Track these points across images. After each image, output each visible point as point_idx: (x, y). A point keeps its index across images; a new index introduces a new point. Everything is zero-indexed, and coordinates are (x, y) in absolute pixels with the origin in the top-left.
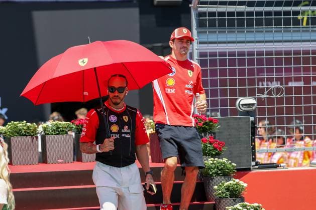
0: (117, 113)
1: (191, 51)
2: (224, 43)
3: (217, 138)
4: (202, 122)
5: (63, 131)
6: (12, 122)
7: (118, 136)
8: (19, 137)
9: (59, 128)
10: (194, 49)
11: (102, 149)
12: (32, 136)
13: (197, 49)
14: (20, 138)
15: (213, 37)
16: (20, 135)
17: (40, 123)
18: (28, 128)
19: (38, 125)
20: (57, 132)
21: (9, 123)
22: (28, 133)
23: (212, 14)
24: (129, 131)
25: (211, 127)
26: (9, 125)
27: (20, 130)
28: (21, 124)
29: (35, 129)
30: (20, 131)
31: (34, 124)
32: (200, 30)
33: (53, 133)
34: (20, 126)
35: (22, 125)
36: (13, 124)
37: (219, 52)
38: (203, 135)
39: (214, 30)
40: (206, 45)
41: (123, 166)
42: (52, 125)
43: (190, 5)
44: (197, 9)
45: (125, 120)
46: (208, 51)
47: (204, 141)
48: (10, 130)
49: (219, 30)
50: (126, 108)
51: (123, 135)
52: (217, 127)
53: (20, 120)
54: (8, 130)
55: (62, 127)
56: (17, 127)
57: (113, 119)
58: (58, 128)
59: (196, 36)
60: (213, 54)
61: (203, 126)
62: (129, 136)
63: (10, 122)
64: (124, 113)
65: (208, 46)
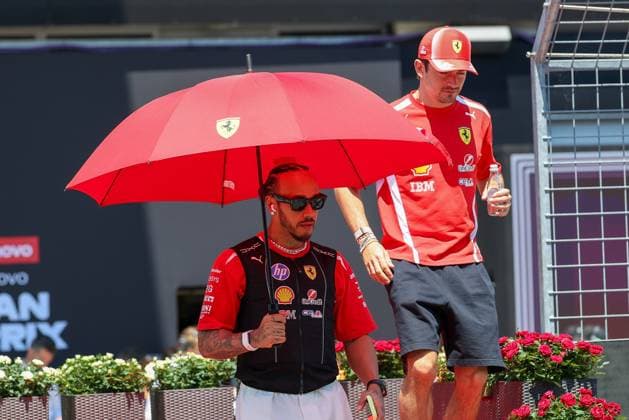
0: (289, 259)
1: (533, 171)
2: (618, 148)
3: (600, 392)
4: (563, 354)
5: (207, 378)
6: (78, 356)
7: (292, 314)
8: (96, 394)
9: (198, 370)
10: (541, 165)
11: (257, 341)
12: (128, 392)
13: (546, 166)
14: (99, 398)
15: (587, 135)
16: (99, 391)
17: (148, 358)
18: (119, 371)
19: (144, 364)
20: (192, 382)
21: (69, 360)
22: (117, 383)
23: (585, 76)
24: (319, 302)
25: (585, 365)
26: (70, 365)
27: (98, 377)
28: (100, 362)
29: (136, 374)
30: (96, 379)
31: (134, 360)
32: (555, 117)
33: (183, 385)
34: (97, 367)
35: (102, 364)
36: (80, 361)
37: (603, 172)
38: (564, 385)
39: (591, 116)
40: (571, 155)
41: (306, 392)
42: (178, 363)
43: (529, 53)
44: (547, 63)
45: (309, 274)
46: (576, 170)
47: (568, 402)
48: (71, 378)
49: (604, 116)
50: (311, 249)
51: (305, 313)
52: (600, 364)
53: (98, 351)
54: (67, 376)
55: (205, 369)
56: (90, 368)
57: (280, 272)
58: (194, 370)
59: (545, 131)
60: (589, 178)
61: (566, 364)
62: (320, 316)
63: (73, 357)
64: (307, 259)
65: (575, 158)
